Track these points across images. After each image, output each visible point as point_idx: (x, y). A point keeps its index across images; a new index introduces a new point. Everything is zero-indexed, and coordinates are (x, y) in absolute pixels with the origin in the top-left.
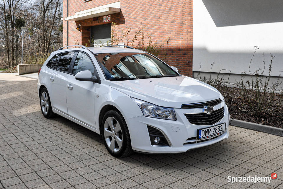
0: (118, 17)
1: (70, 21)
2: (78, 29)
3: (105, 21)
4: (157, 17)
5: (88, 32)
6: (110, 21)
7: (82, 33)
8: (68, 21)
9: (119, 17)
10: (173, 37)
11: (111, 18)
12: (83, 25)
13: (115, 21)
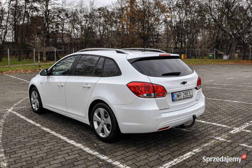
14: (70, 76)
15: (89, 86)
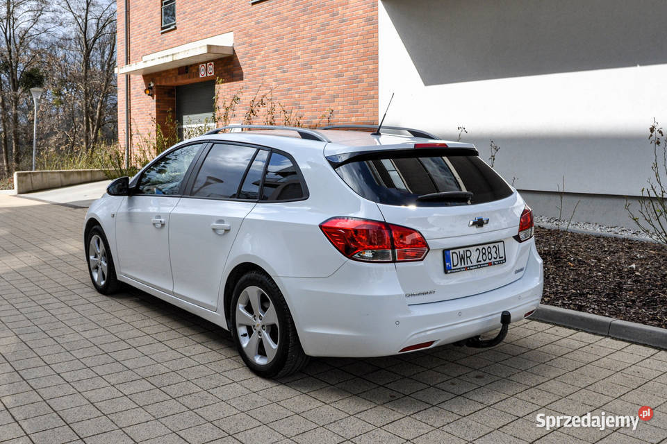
0: (229, 67)
1: (132, 76)
2: (148, 92)
3: (202, 74)
4: (307, 66)
5: (170, 98)
6: (213, 74)
7: (157, 101)
8: (127, 76)
9: (231, 66)
10: (340, 108)
11: (215, 69)
12: (158, 84)
13: (224, 74)
14: (182, 199)
15: (227, 225)
